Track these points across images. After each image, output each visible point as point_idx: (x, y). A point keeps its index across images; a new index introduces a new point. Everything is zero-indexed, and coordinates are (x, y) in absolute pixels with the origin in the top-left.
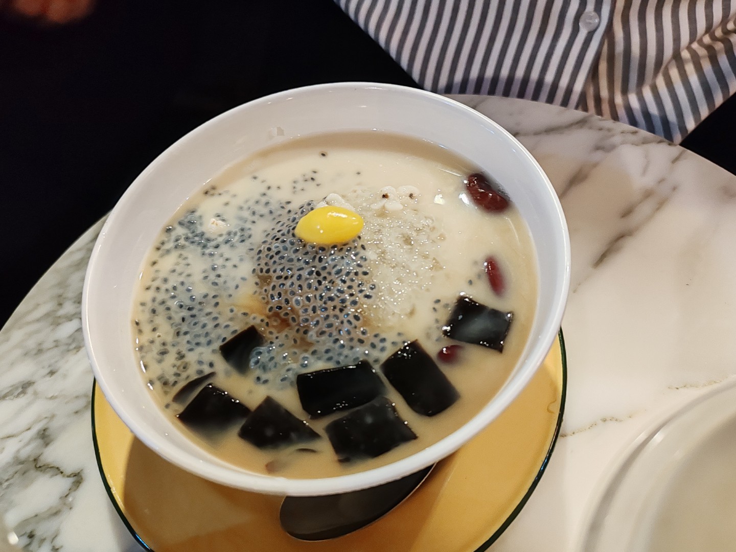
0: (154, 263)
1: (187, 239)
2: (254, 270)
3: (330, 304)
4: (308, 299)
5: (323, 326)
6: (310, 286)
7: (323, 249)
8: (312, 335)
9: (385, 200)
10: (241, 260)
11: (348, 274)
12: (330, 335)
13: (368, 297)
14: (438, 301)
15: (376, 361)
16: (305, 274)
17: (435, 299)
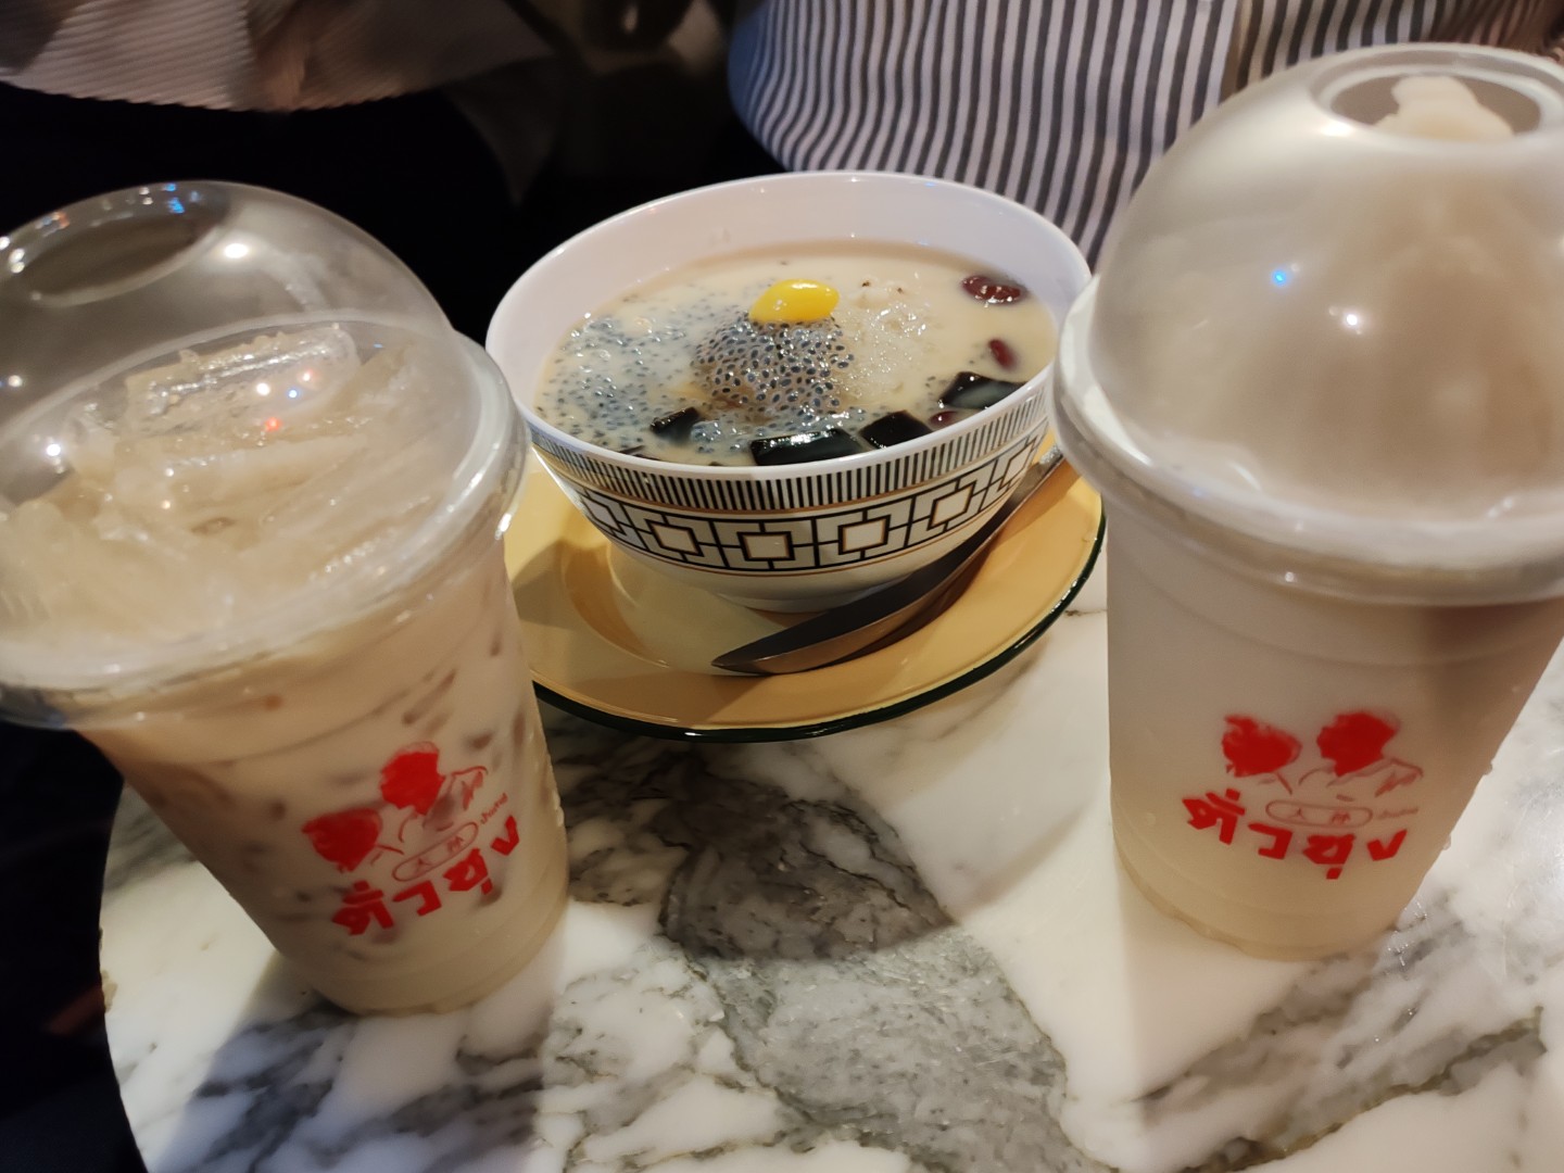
0: (558, 361)
1: (601, 339)
2: (692, 363)
3: (795, 376)
4: (766, 375)
5: (784, 400)
6: (768, 362)
7: (785, 326)
8: (771, 410)
9: (865, 288)
10: (675, 356)
11: (818, 345)
12: (793, 409)
13: (844, 365)
14: (933, 378)
15: (852, 429)
16: (761, 349)
17: (930, 376)
